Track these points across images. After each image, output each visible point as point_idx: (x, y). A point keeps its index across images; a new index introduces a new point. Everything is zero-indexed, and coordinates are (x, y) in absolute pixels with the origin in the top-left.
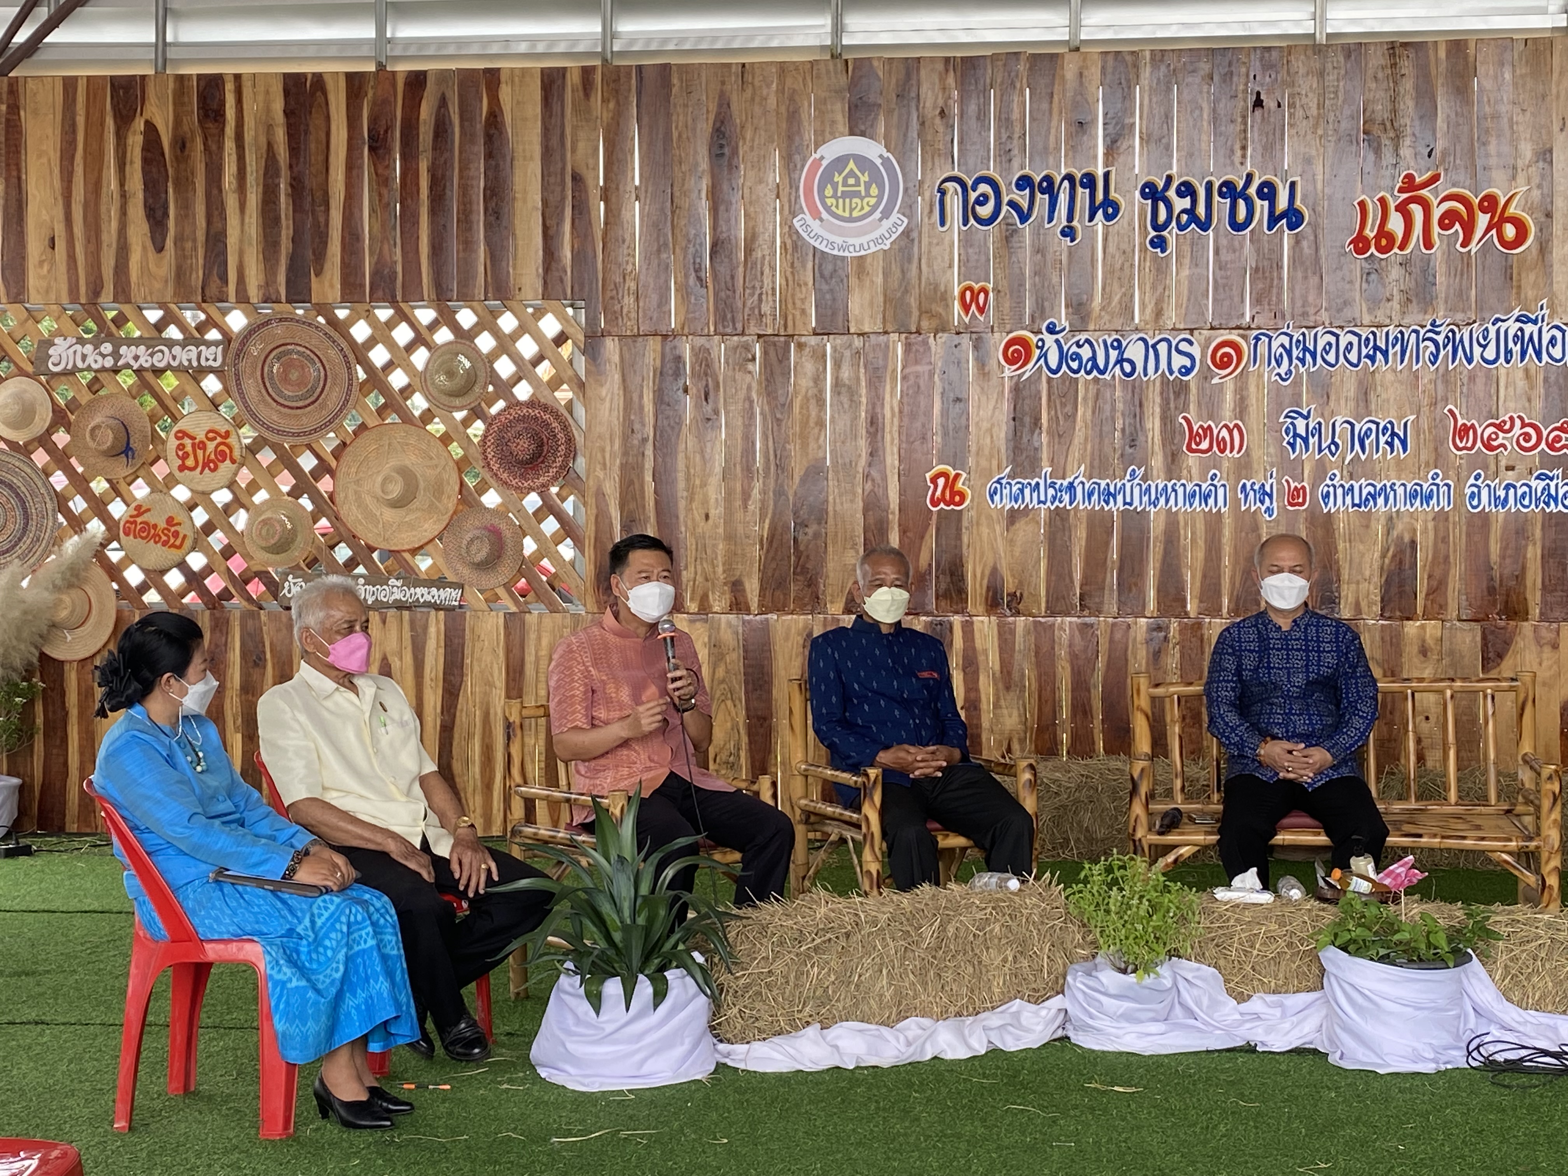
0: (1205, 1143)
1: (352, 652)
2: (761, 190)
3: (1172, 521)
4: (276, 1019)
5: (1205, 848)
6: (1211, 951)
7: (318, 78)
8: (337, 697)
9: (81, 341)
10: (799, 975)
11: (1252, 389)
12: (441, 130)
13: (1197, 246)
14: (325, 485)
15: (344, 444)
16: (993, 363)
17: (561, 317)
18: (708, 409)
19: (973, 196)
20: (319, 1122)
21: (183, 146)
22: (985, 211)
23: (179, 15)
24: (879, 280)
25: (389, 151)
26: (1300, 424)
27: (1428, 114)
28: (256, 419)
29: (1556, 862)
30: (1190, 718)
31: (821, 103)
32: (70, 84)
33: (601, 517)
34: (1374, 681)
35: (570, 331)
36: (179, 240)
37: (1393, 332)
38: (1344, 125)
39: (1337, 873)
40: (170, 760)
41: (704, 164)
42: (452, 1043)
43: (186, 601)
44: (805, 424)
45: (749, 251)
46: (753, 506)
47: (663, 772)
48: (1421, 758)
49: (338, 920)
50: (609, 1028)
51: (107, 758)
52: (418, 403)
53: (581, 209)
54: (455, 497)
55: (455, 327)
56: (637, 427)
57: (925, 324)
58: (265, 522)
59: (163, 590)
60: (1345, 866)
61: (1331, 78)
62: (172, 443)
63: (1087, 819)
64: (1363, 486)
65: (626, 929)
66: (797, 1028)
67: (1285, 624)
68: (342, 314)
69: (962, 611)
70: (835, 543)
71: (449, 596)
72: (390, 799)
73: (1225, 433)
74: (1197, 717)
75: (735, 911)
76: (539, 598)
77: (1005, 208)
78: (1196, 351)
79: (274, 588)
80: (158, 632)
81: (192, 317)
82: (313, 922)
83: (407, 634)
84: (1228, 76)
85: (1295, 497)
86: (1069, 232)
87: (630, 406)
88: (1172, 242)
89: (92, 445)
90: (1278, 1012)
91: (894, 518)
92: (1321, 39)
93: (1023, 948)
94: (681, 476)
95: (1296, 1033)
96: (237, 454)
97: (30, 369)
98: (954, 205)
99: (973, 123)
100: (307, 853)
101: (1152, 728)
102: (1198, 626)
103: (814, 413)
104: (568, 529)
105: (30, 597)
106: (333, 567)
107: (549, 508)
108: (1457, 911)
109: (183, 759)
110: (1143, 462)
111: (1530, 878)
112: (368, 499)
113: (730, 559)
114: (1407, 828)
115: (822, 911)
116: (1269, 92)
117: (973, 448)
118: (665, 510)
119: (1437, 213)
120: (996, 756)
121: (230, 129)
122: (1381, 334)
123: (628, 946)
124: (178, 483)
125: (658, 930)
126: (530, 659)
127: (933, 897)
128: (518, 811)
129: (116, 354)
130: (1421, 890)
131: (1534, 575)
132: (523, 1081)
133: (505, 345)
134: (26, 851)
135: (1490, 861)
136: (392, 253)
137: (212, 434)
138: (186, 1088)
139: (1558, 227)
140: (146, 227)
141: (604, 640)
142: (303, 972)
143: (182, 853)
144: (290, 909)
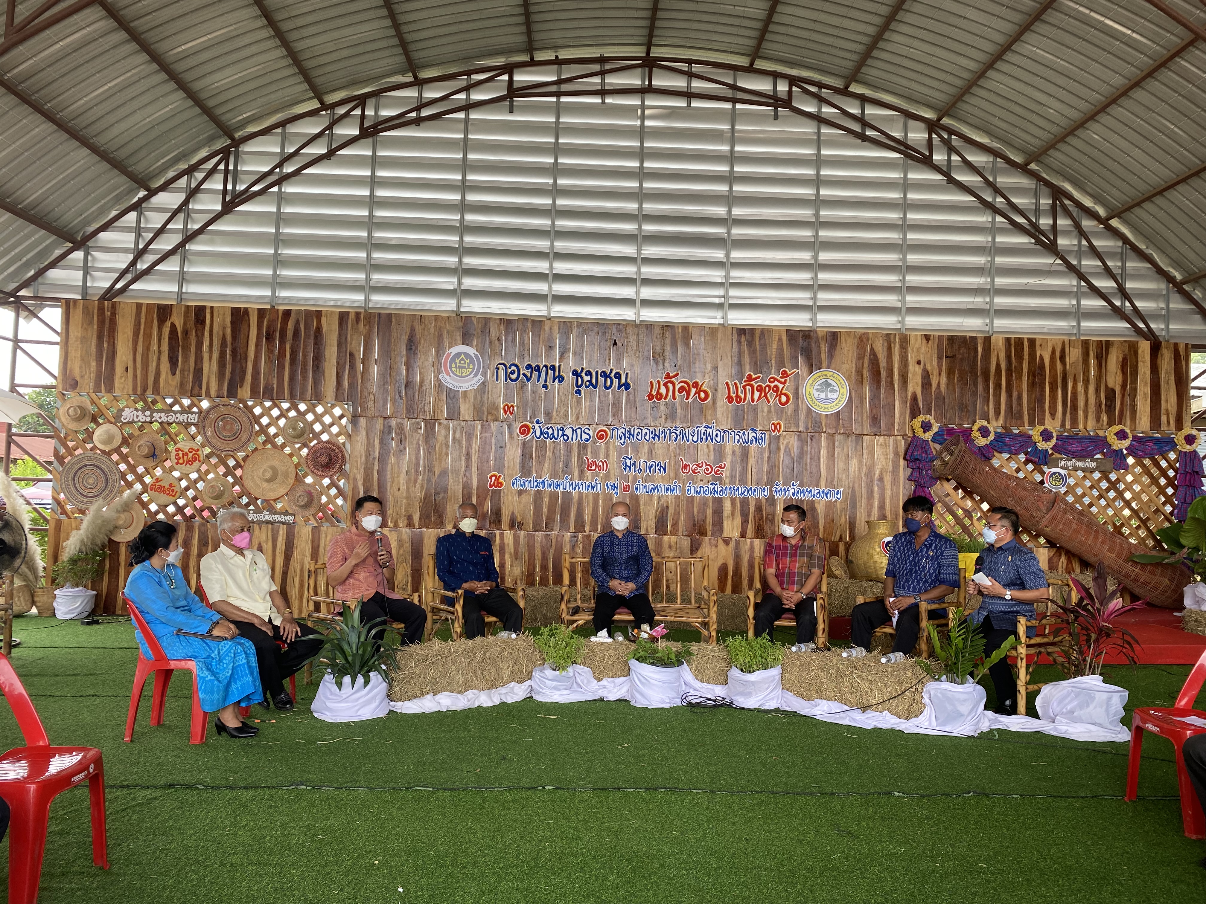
0: (583, 737)
1: (243, 539)
2: (426, 363)
3: (581, 496)
4: (200, 693)
5: (587, 622)
6: (588, 661)
7: (246, 310)
8: (236, 558)
9: (137, 410)
10: (425, 673)
11: (611, 448)
12: (296, 332)
13: (592, 394)
14: (239, 472)
15: (247, 456)
16: (515, 434)
17: (342, 408)
18: (402, 447)
19: (509, 371)
20: (217, 737)
21: (187, 334)
22: (514, 377)
23: (189, 282)
24: (472, 400)
25: (274, 340)
26: (628, 461)
27: (675, 351)
28: (211, 445)
29: (715, 627)
30: (585, 571)
31: (451, 332)
32: (139, 306)
33: (355, 489)
34: (652, 558)
35: (345, 414)
36: (182, 371)
37: (662, 429)
38: (646, 353)
39: (636, 630)
40: (160, 584)
41: (404, 352)
42: (278, 703)
43: (175, 518)
44: (440, 454)
45: (421, 386)
46: (418, 485)
47: (374, 591)
48: (668, 587)
49: (230, 652)
50: (344, 696)
51: (131, 582)
52: (280, 440)
53: (353, 366)
54: (293, 479)
55: (298, 410)
56: (372, 453)
57: (489, 418)
58: (212, 487)
59: (166, 513)
60: (639, 628)
61: (641, 336)
62: (174, 453)
63: (544, 610)
64: (650, 485)
65: (354, 655)
66: (423, 695)
67: (620, 535)
68: (250, 403)
69: (500, 529)
70: (451, 501)
71: (289, 519)
72: (256, 601)
73: (601, 464)
74: (587, 571)
75: (400, 648)
76: (327, 521)
77: (521, 376)
78: (591, 433)
79: (214, 514)
80: (157, 531)
81: (186, 402)
82: (219, 652)
83: (270, 534)
84: (604, 333)
85: (626, 488)
86: (545, 386)
87: (369, 444)
88: (583, 392)
89: (139, 453)
90: (612, 685)
91: (475, 492)
92: (638, 322)
93: (516, 661)
94: (389, 473)
95: (619, 693)
96: (201, 459)
97: (113, 420)
98: (502, 373)
99: (510, 343)
100: (218, 623)
101: (570, 575)
102: (590, 536)
103: (444, 450)
104: (341, 493)
105: (106, 515)
106: (240, 505)
107: (333, 484)
108: (679, 645)
109: (165, 583)
110: (571, 473)
111: (705, 633)
112: (256, 478)
113: (408, 507)
114: (662, 613)
115: (436, 647)
116: (619, 340)
117: (506, 466)
118: (381, 486)
119: (677, 387)
120: (511, 586)
121: (207, 328)
122: (657, 430)
123: (354, 662)
124: (175, 470)
125: (367, 656)
126: (322, 545)
127: (482, 642)
128: (312, 607)
129: (152, 416)
130: (666, 637)
131: (709, 520)
132: (307, 718)
133: (318, 418)
134: (97, 622)
135: (692, 626)
136: (273, 380)
137: (191, 450)
138: (159, 723)
139: (719, 395)
140: (168, 365)
141: (351, 538)
142: (213, 673)
143: (162, 622)
144: (209, 646)
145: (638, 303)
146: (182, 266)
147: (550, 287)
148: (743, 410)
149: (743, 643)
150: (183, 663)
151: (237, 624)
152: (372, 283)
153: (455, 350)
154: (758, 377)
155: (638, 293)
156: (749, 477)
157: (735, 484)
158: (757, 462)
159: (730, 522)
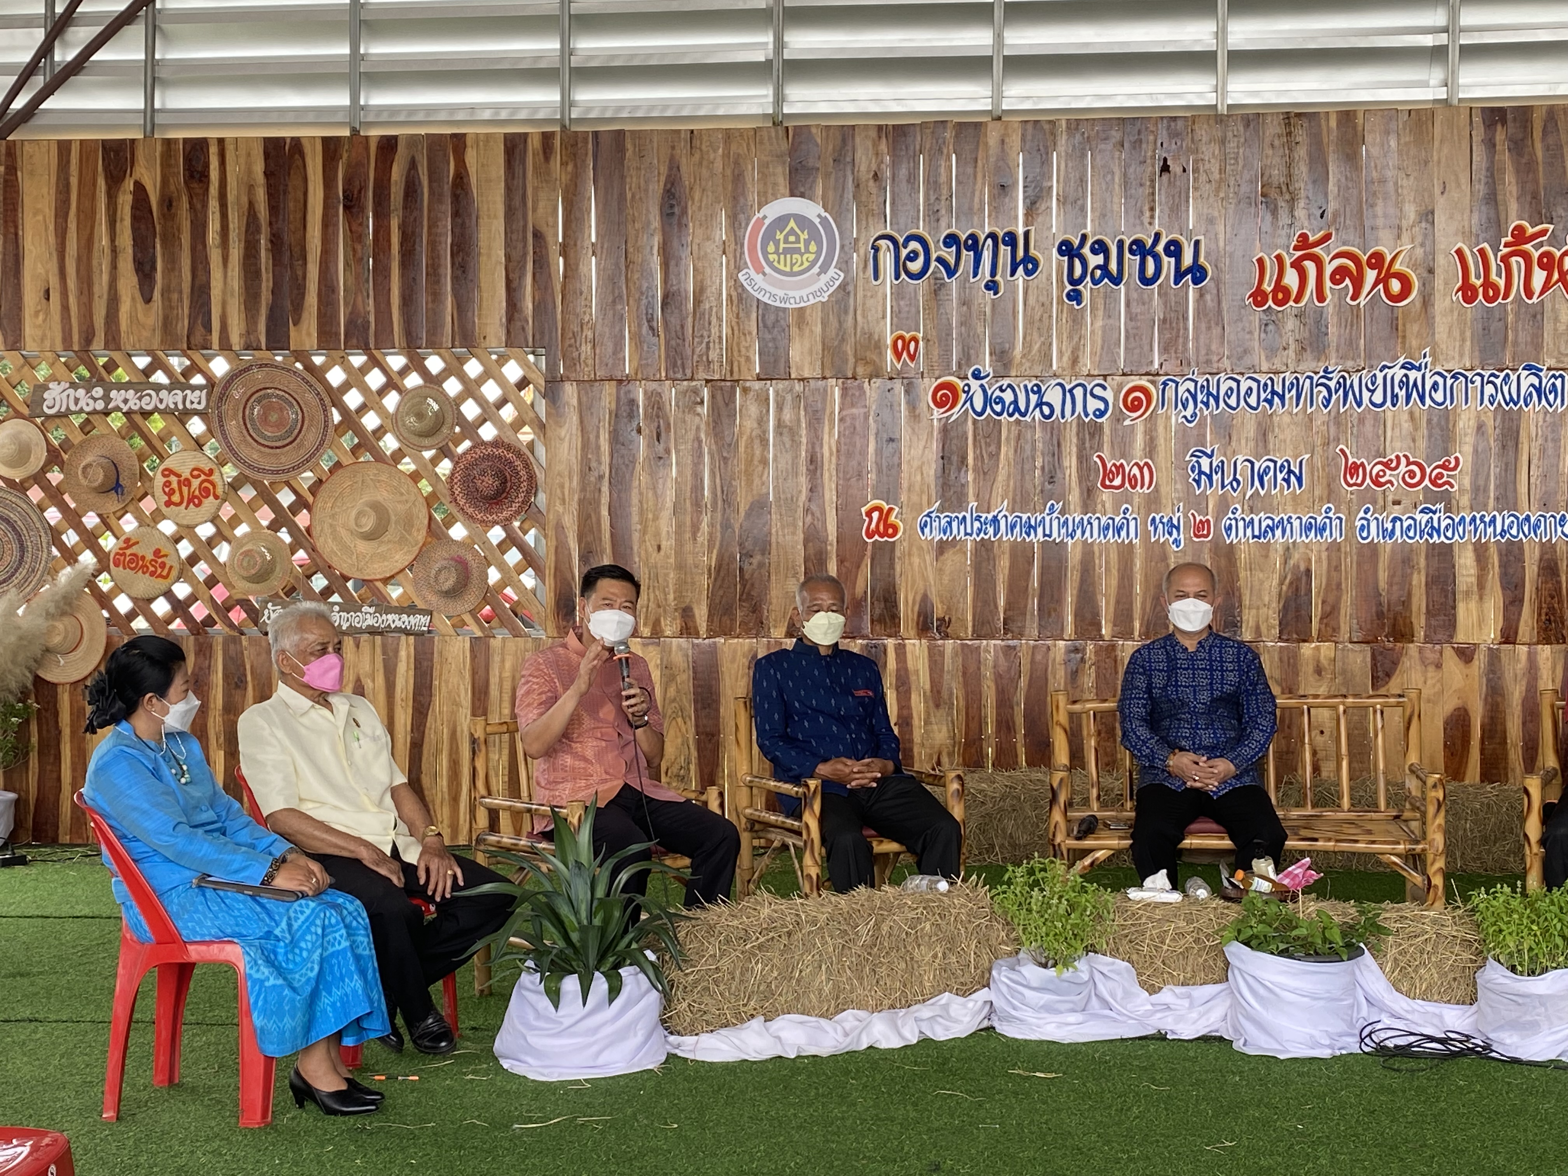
0: (1119, 1124)
1: (326, 671)
2: (709, 246)
3: (1088, 551)
4: (255, 1015)
5: (1118, 853)
6: (1124, 947)
7: (297, 142)
8: (313, 714)
9: (73, 386)
10: (745, 970)
11: (1161, 429)
12: (411, 190)
13: (1110, 299)
14: (302, 519)
15: (320, 482)
16: (923, 407)
17: (524, 364)
18: (660, 448)
19: (904, 253)
20: (295, 1112)
21: (170, 205)
22: (915, 266)
23: (167, 84)
24: (818, 329)
25: (362, 210)
26: (1205, 462)
27: (1321, 179)
28: (238, 459)
29: (1440, 863)
30: (1105, 733)
31: (764, 166)
32: (64, 147)
33: (561, 549)
34: (1273, 698)
35: (531, 376)
36: (166, 291)
37: (1289, 378)
38: (1245, 189)
40: (156, 773)
41: (656, 223)
42: (421, 1037)
43: (171, 627)
44: (749, 462)
45: (698, 302)
46: (703, 537)
47: (618, 785)
48: (1316, 769)
49: (313, 923)
50: (567, 1022)
51: (97, 772)
52: (390, 443)
53: (541, 264)
54: (423, 532)
55: (424, 373)
56: (594, 465)
57: (860, 370)
58: (247, 554)
59: (151, 617)
60: (1248, 868)
61: (1232, 145)
62: (159, 480)
63: (1010, 825)
64: (1262, 519)
65: (583, 929)
66: (742, 1021)
67: (1191, 645)
68: (318, 360)
69: (895, 635)
70: (777, 573)
71: (419, 622)
72: (362, 809)
73: (1135, 470)
74: (1111, 732)
75: (685, 912)
76: (502, 624)
77: (933, 264)
78: (1109, 395)
79: (254, 615)
80: (142, 655)
81: (177, 363)
82: (290, 926)
83: (379, 658)
84: (1137, 144)
85: (1200, 528)
86: (992, 286)
87: (587, 446)
88: (1086, 295)
89: (84, 482)
90: (1186, 1003)
91: (832, 549)
92: (1222, 109)
93: (951, 945)
94: (635, 510)
95: (1203, 1022)
96: (220, 491)
97: (26, 411)
98: (887, 261)
99: (904, 186)
100: (284, 860)
101: (1070, 743)
102: (1113, 647)
103: (758, 452)
104: (530, 560)
105: (25, 624)
106: (310, 595)
107: (512, 540)
108: (1351, 909)
109: (168, 772)
110: (1061, 497)
111: (1417, 878)
112: (343, 533)
113: (681, 587)
114: (1304, 833)
115: (766, 911)
116: (1175, 158)
117: (905, 485)
118: (619, 541)
119: (1329, 269)
120: (927, 768)
121: (214, 190)
122: (1278, 380)
123: (585, 946)
124: (164, 518)
125: (613, 930)
126: (494, 680)
127: (869, 899)
128: (482, 821)
129: (106, 398)
130: (1317, 890)
131: (1419, 602)
132: (486, 1073)
133: (471, 389)
134: (22, 861)
135: (1379, 863)
136: (365, 304)
137: (197, 471)
138: (171, 1079)
139: (1439, 282)
140: (134, 280)
141: (568, 660)
142: (280, 971)
143: (167, 860)
144: (268, 912)
145: (1222, 60)
146: (150, 49)
147: (999, 38)
148: (1503, 319)
149: (1514, 903)
150: (215, 948)
151: (323, 859)
152: (575, 62)
153: (774, 210)
154: (1543, 233)
155: (1221, 34)
156: (1523, 489)
157: (1485, 507)
158: (1543, 450)
159: (1473, 605)
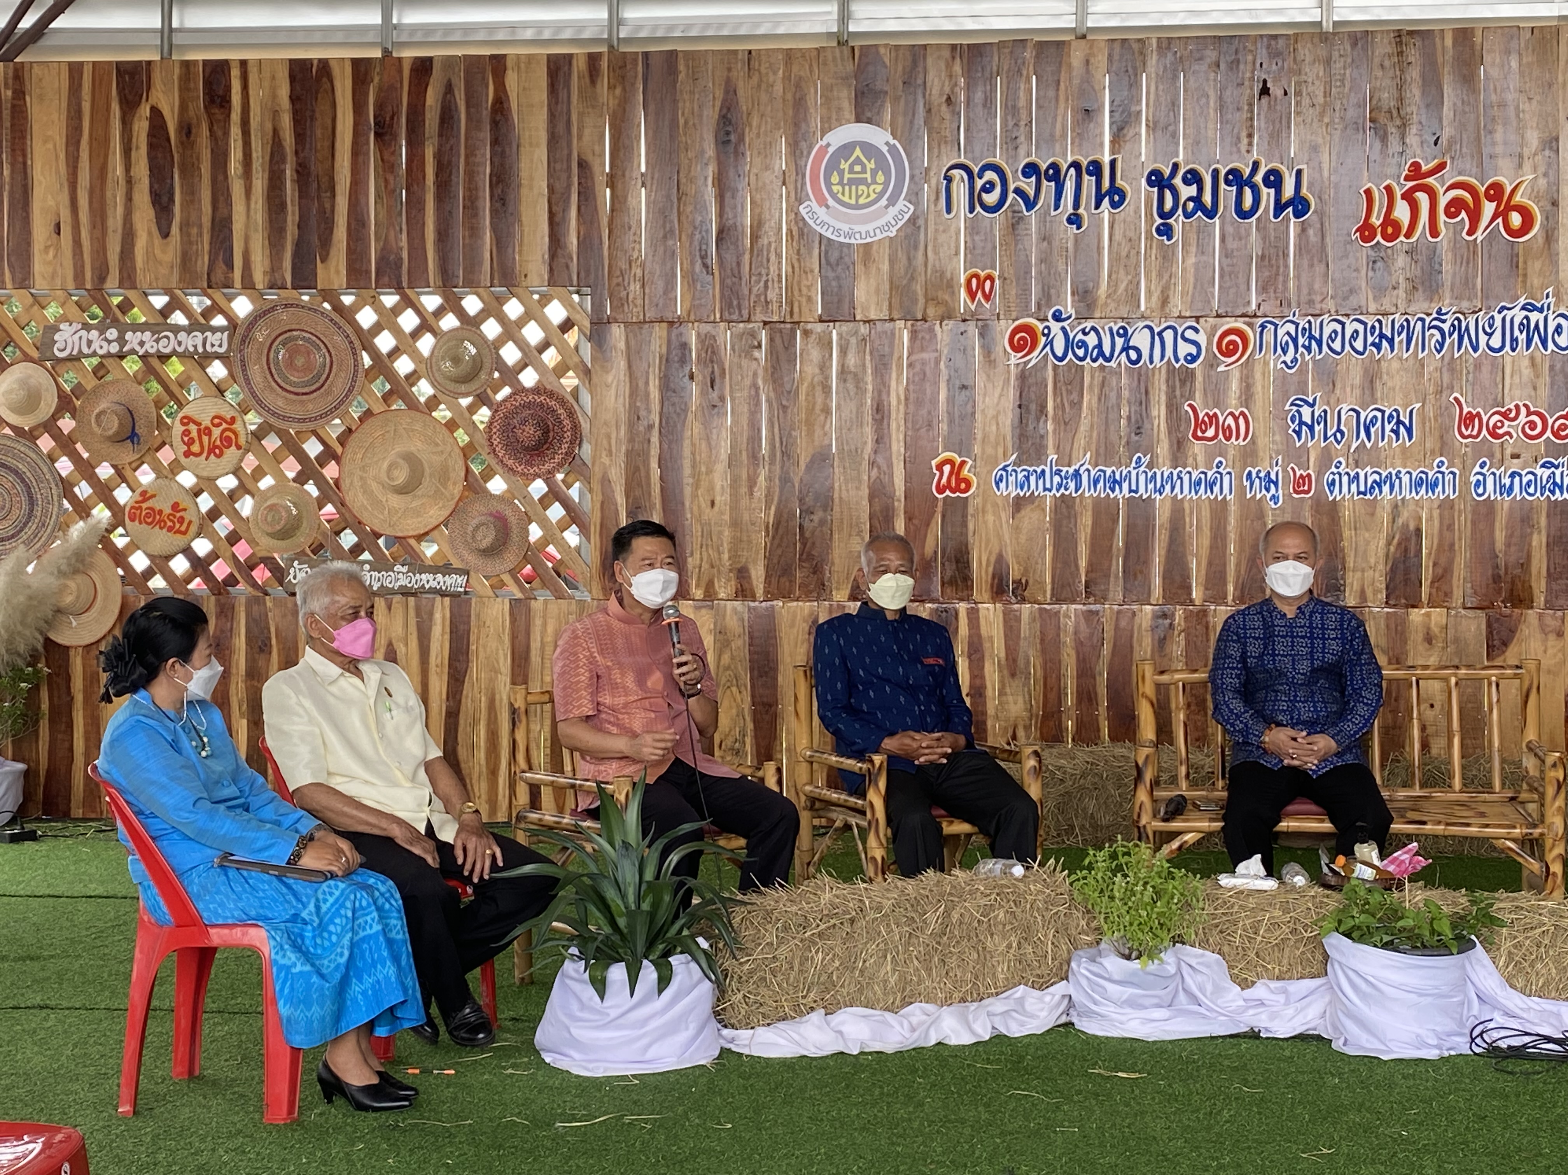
0: (1209, 1129)
1: (357, 638)
2: (768, 177)
3: (1177, 508)
4: (281, 1003)
5: (1210, 835)
6: (1215, 938)
7: (324, 64)
8: (342, 682)
9: (86, 327)
10: (804, 960)
11: (1258, 376)
12: (447, 115)
13: (1204, 234)
14: (331, 471)
15: (350, 431)
16: (999, 351)
17: (567, 304)
18: (714, 395)
19: (979, 183)
21: (189, 133)
22: (991, 199)
23: (185, 1)
24: (885, 267)
25: (395, 137)
26: (1306, 412)
27: (1435, 102)
28: (261, 406)
29: (1560, 849)
30: (1195, 705)
31: (828, 89)
32: (76, 69)
33: (607, 503)
34: (1379, 669)
35: (576, 317)
36: (185, 226)
37: (1399, 320)
38: (1351, 113)
40: (175, 746)
41: (710, 151)
42: (457, 1028)
43: (191, 586)
44: (810, 410)
45: (755, 237)
46: (760, 492)
47: (670, 758)
48: (1425, 746)
49: (343, 906)
50: (614, 1013)
51: (112, 742)
52: (424, 389)
53: (587, 195)
54: (461, 483)
55: (461, 314)
56: (643, 413)
57: (931, 312)
58: (271, 508)
59: (169, 575)
60: (1349, 853)
61: (1337, 66)
62: (178, 429)
63: (1091, 805)
64: (1368, 474)
65: (630, 915)
66: (801, 1014)
67: (1290, 612)
68: (348, 300)
69: (967, 598)
70: (840, 531)
71: (455, 582)
72: (396, 784)
73: (1230, 421)
74: (1202, 704)
75: (740, 897)
76: (544, 585)
77: (1011, 196)
78: (1202, 339)
79: (279, 574)
80: (163, 617)
81: (197, 302)
82: (318, 908)
83: (413, 621)
84: (1235, 64)
85: (1300, 485)
86: (1075, 220)
87: (635, 392)
88: (1178, 229)
89: (97, 430)
90: (1281, 998)
91: (900, 506)
92: (1328, 27)
93: (1027, 934)
94: (687, 464)
95: (1299, 1020)
96: (242, 441)
97: (35, 354)
98: (960, 192)
99: (979, 110)
100: (311, 838)
101: (1157, 717)
102: (1204, 613)
103: (819, 400)
104: (574, 516)
105: (35, 583)
106: (339, 553)
107: (554, 495)
108: (1461, 898)
109: (188, 744)
110: (1149, 450)
111: (1534, 865)
112: (374, 485)
113: (736, 544)
114: (1411, 815)
115: (826, 897)
116: (1275, 80)
117: (979, 436)
118: (670, 496)
119: (1443, 201)
120: (1001, 743)
121: (236, 116)
122: (1387, 322)
123: (633, 932)
124: (183, 469)
125: (663, 916)
126: (535, 645)
127: (938, 883)
128: (523, 797)
129: (121, 340)
130: (1426, 877)
131: (1539, 564)
132: (527, 1066)
133: (511, 331)
134: (32, 836)
135: (1494, 848)
136: (397, 240)
137: (218, 420)
138: (191, 1072)
139: (1563, 217)
140: (151, 213)
141: (609, 626)
142: (307, 957)
143: (187, 838)
144: (295, 895)
150: (238, 931)
153: (838, 137)
